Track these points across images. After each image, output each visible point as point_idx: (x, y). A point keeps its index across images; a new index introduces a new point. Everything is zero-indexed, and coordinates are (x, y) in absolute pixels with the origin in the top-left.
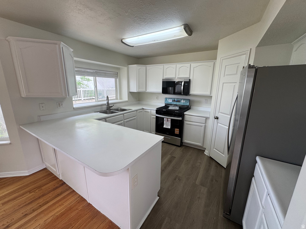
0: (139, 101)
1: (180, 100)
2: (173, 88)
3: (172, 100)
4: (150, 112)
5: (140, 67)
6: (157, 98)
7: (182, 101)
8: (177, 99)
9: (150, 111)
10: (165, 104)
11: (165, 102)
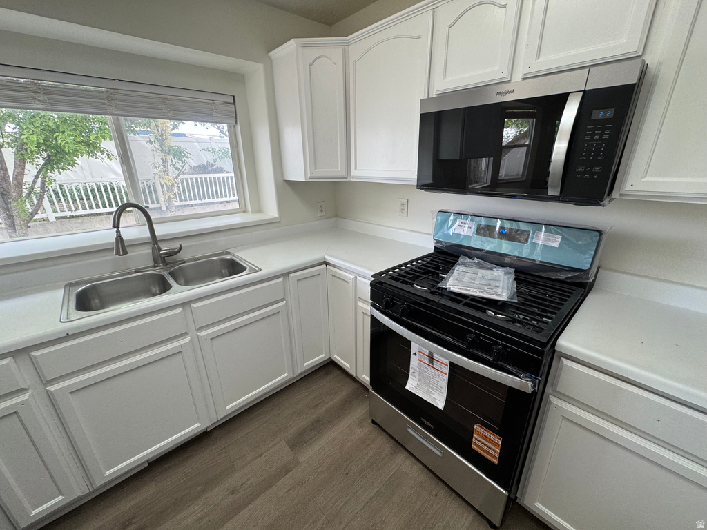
0: (336, 216)
1: (523, 227)
2: (492, 159)
3: (474, 226)
4: (351, 282)
5: (317, 52)
6: (405, 210)
7: (542, 237)
8: (507, 225)
9: (353, 277)
10: (438, 242)
11: (436, 233)
